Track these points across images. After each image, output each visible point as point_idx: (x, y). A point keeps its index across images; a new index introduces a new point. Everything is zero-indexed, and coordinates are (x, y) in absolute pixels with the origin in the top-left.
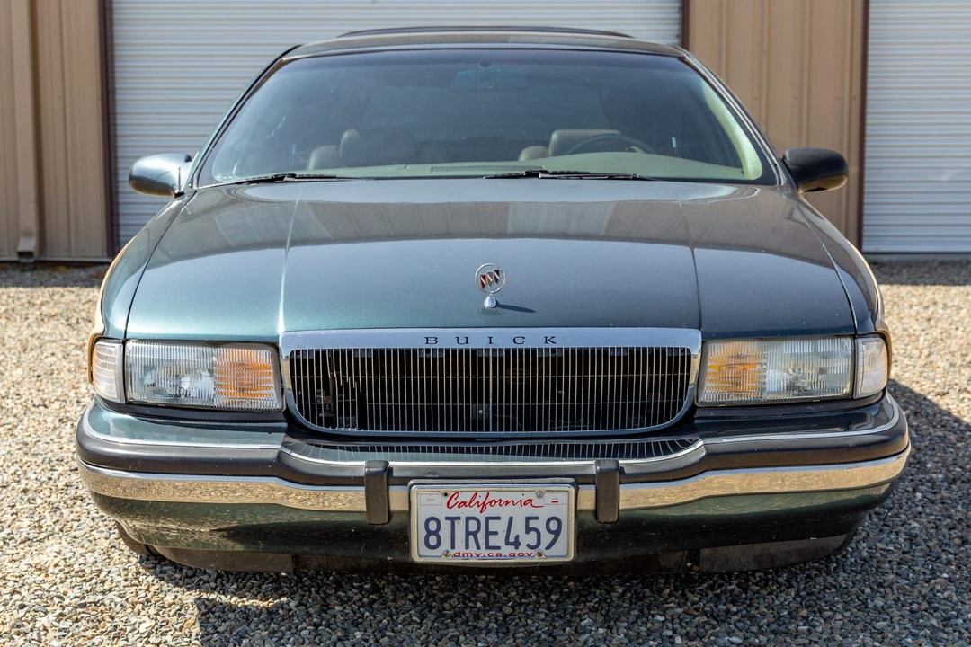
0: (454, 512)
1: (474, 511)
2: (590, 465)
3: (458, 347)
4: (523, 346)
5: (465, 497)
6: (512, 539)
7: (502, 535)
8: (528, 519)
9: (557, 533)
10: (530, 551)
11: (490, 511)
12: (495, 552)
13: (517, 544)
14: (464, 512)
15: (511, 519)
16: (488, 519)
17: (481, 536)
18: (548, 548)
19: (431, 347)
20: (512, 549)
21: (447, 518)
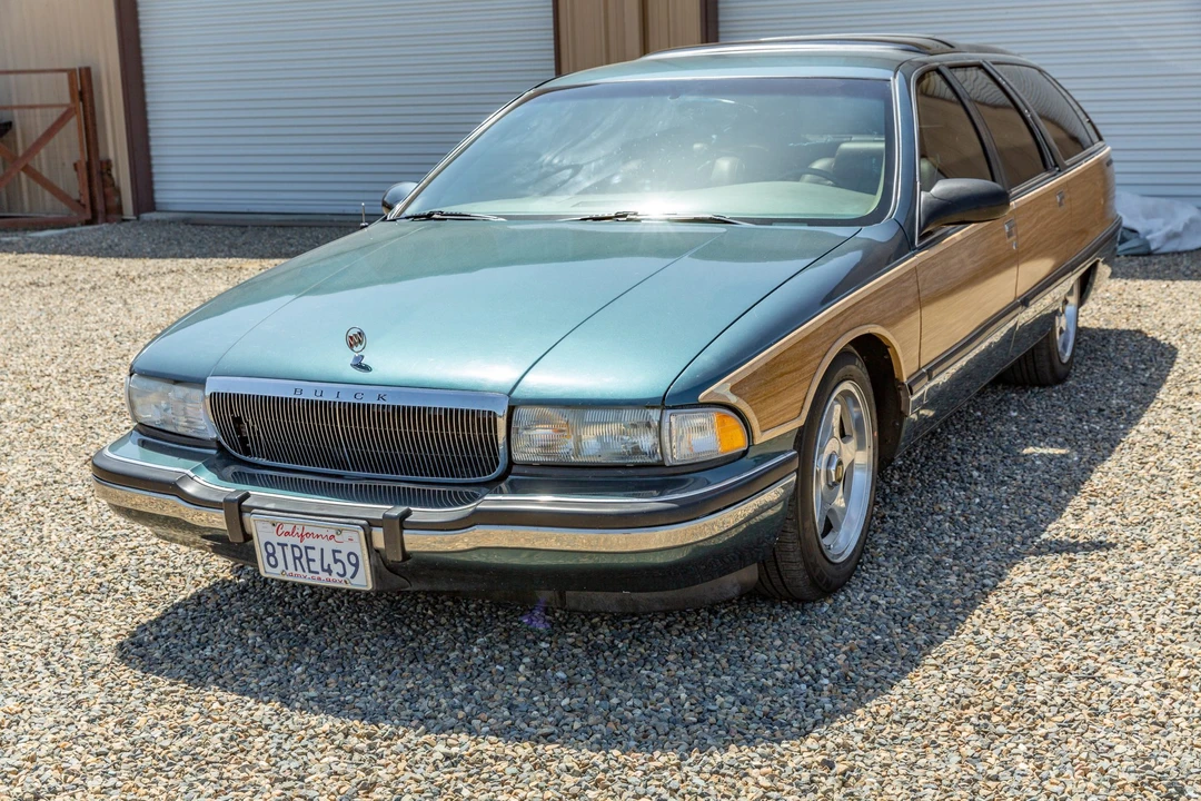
0: (283, 539)
1: (295, 540)
2: (378, 510)
3: (315, 398)
4: (361, 402)
5: (289, 528)
6: (326, 567)
7: (318, 562)
8: (334, 551)
9: (356, 566)
10: (340, 579)
11: (308, 542)
12: (316, 576)
13: (329, 571)
14: (290, 540)
15: (322, 550)
16: (307, 548)
17: (304, 560)
18: (352, 577)
19: (297, 397)
20: (326, 575)
21: (279, 544)
